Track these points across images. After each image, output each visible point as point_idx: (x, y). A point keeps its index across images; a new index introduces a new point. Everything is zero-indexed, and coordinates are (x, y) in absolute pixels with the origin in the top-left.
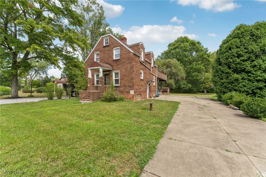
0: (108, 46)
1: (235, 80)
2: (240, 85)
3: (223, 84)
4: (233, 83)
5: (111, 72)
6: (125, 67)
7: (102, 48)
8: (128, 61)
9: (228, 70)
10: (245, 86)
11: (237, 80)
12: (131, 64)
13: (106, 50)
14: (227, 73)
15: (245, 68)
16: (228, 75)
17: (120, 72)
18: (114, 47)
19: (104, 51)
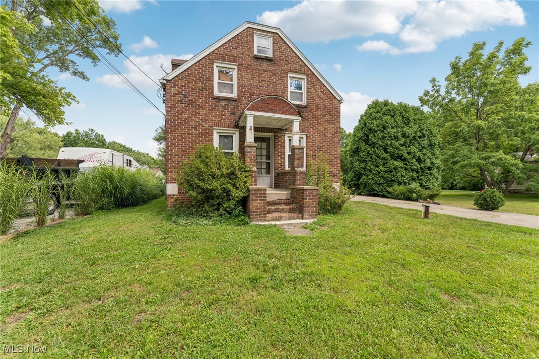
0: (272, 60)
1: (393, 168)
2: (399, 175)
3: (379, 173)
4: (391, 172)
5: (279, 135)
6: (322, 128)
7: (249, 60)
8: (329, 116)
9: (385, 155)
10: (402, 176)
11: (395, 168)
12: (334, 124)
13: (264, 71)
14: (384, 159)
15: (403, 155)
16: (385, 162)
17: (307, 139)
18: (291, 71)
19: (258, 69)
